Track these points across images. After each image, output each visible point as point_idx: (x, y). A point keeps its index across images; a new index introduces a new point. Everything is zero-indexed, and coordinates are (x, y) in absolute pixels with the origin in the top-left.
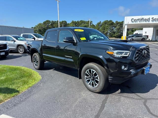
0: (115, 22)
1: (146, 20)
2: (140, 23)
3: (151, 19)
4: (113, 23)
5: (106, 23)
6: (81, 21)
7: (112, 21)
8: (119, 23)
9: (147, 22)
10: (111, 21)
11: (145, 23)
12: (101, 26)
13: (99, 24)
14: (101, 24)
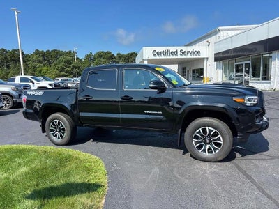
0: (115, 55)
1: (172, 53)
2: (165, 57)
3: (179, 53)
4: (113, 55)
5: (102, 56)
6: (54, 51)
7: (110, 53)
8: (123, 56)
9: (175, 57)
10: (108, 53)
11: (171, 57)
12: (93, 60)
13: (88, 57)
14: (92, 58)
